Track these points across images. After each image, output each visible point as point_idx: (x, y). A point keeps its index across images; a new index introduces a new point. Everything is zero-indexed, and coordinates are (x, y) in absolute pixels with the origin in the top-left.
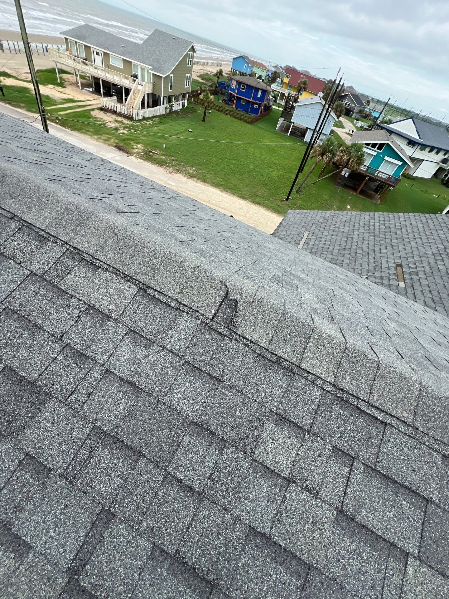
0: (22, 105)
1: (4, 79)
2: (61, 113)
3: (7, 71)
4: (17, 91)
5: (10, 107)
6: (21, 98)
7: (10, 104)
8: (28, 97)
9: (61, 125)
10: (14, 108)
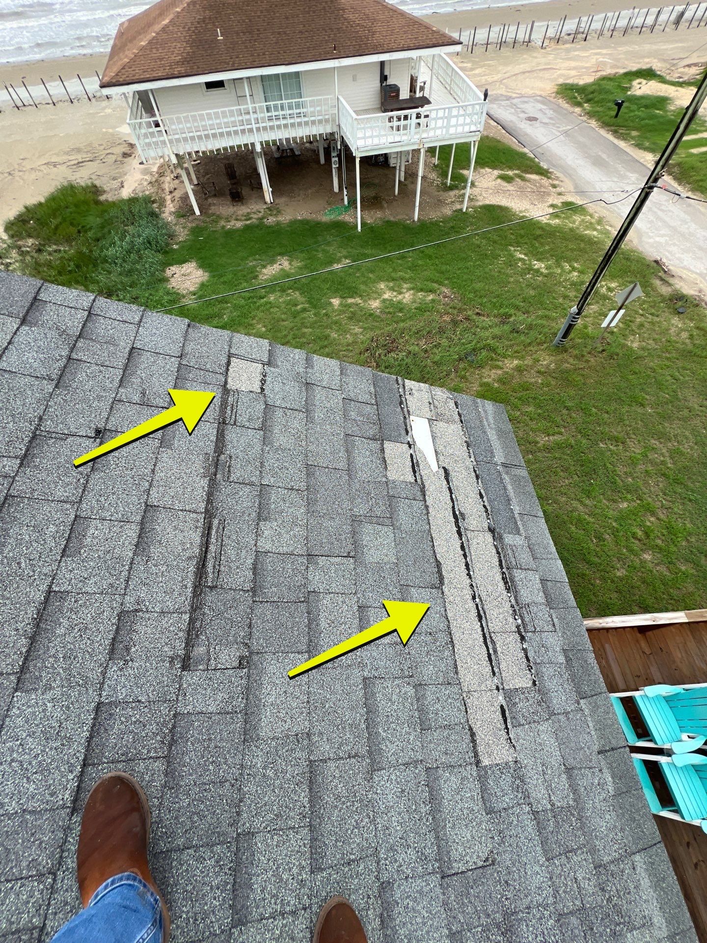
0: (634, 133)
1: (640, 83)
2: (695, 151)
3: (657, 66)
4: (646, 107)
5: (610, 137)
6: (643, 119)
7: (615, 132)
8: (656, 117)
9: (675, 178)
10: (616, 141)
